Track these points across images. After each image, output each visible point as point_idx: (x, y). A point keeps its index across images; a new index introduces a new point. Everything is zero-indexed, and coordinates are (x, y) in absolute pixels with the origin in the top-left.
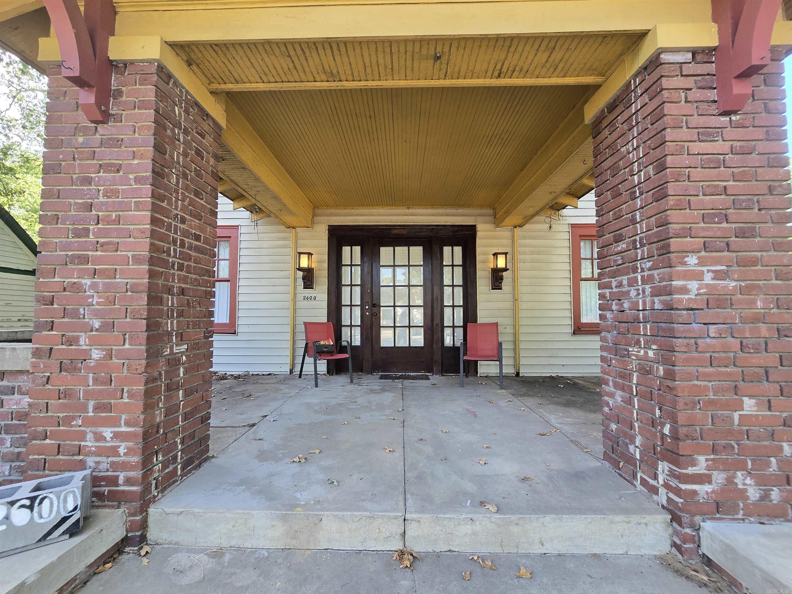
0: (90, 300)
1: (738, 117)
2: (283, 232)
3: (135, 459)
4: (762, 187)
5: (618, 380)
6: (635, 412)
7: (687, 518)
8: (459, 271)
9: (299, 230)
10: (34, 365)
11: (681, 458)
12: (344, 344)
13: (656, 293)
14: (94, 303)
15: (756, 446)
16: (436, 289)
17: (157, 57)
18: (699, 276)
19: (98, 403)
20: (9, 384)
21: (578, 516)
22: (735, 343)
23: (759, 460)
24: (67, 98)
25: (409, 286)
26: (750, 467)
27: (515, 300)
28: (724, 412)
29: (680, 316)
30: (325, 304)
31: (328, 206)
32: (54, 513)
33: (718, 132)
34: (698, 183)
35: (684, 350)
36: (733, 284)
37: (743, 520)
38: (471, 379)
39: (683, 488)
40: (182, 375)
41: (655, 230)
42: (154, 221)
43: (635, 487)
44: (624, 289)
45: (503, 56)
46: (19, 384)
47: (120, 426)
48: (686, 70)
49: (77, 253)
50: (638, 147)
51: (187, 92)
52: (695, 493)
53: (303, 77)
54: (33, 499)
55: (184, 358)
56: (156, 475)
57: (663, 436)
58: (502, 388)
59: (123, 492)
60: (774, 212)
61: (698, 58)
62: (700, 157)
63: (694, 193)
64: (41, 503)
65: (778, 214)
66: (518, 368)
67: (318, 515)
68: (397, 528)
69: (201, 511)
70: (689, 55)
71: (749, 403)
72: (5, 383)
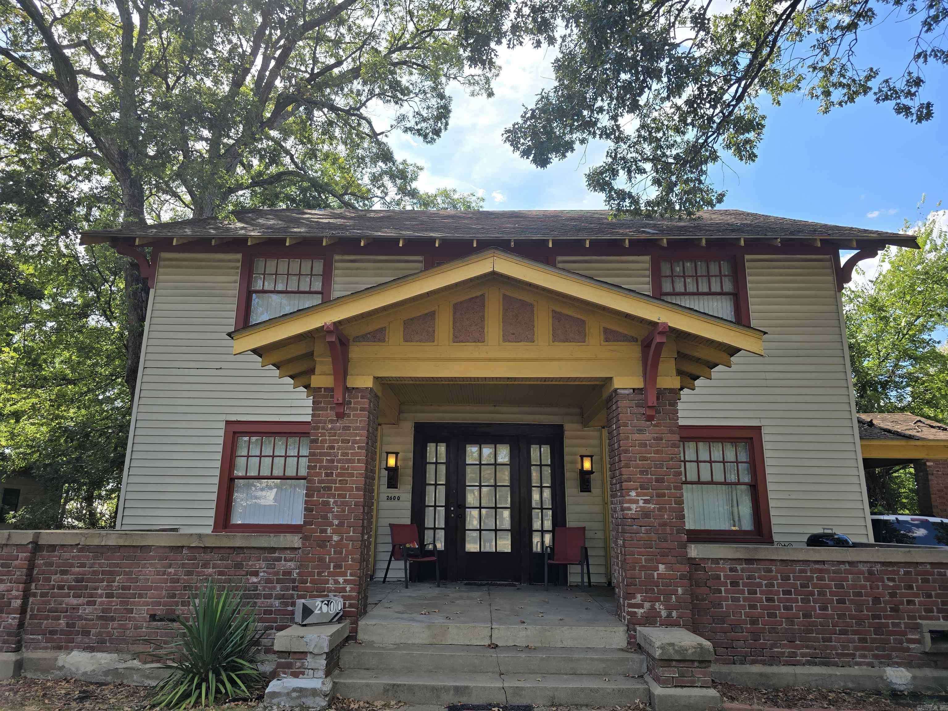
0: (333, 510)
7: (633, 626)
8: (547, 472)
9: (384, 426)
10: (302, 545)
11: (629, 594)
12: (428, 547)
14: (335, 511)
15: (665, 589)
16: (524, 489)
17: (371, 386)
18: (637, 502)
19: (336, 564)
20: (279, 555)
22: (655, 537)
23: (667, 596)
25: (495, 486)
26: (662, 600)
27: (605, 503)
28: (650, 572)
29: (628, 522)
30: (409, 505)
31: (415, 402)
32: (334, 610)
33: (646, 429)
34: (637, 455)
35: (629, 539)
36: (653, 506)
37: (659, 627)
38: (560, 588)
39: (632, 611)
42: (367, 469)
46: (284, 555)
47: (347, 576)
48: (630, 397)
49: (326, 485)
52: (635, 612)
59: (349, 611)
61: (636, 391)
62: (637, 441)
63: (635, 460)
64: (331, 604)
66: (609, 577)
68: (487, 632)
70: (632, 391)
71: (661, 567)
72: (276, 555)
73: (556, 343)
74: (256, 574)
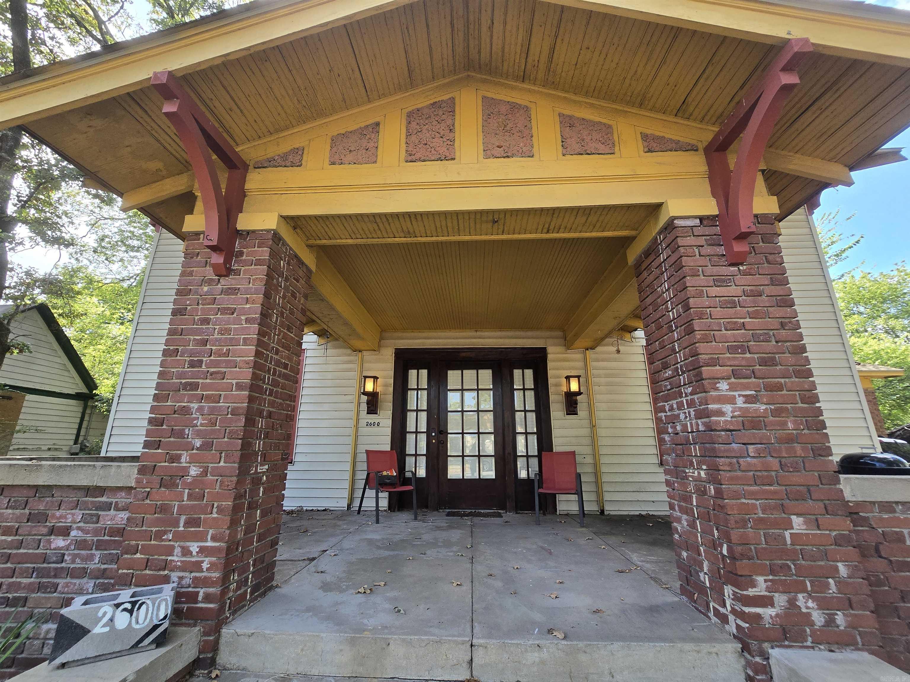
0: (195, 422)
1: (745, 267)
2: (349, 355)
3: (216, 575)
4: (776, 324)
5: (682, 503)
6: (699, 535)
7: (755, 645)
8: (530, 396)
9: (365, 353)
10: (138, 481)
11: (740, 578)
12: (408, 475)
13: (700, 415)
14: (199, 424)
15: (812, 566)
16: (507, 414)
17: (274, 227)
18: (732, 400)
19: (189, 518)
20: (107, 500)
21: (646, 644)
22: (774, 463)
23: (817, 581)
24: (199, 257)
25: (478, 411)
26: (809, 588)
27: (593, 426)
28: (776, 531)
29: (719, 436)
30: (389, 431)
31: (395, 330)
32: (148, 620)
33: (730, 279)
34: (720, 320)
35: (728, 469)
36: (764, 407)
37: (813, 648)
38: (549, 517)
39: (747, 611)
40: (261, 495)
41: (690, 359)
42: (258, 354)
43: (710, 619)
44: (675, 413)
45: (549, 220)
46: (116, 500)
47: (206, 541)
48: (697, 231)
49: (189, 380)
50: (669, 288)
51: (291, 249)
52: (759, 616)
53: (385, 236)
54: (134, 604)
55: (265, 478)
56: (231, 594)
57: (723, 556)
58: (583, 527)
59: (201, 608)
60: (788, 344)
61: (705, 222)
62: (717, 299)
63: (717, 329)
64: (139, 608)
65: (793, 346)
66: (601, 504)
67: (386, 639)
68: (464, 655)
69: (272, 632)
70: (698, 221)
71: (797, 521)
72: (104, 499)
73: (568, 157)
74: (65, 532)
